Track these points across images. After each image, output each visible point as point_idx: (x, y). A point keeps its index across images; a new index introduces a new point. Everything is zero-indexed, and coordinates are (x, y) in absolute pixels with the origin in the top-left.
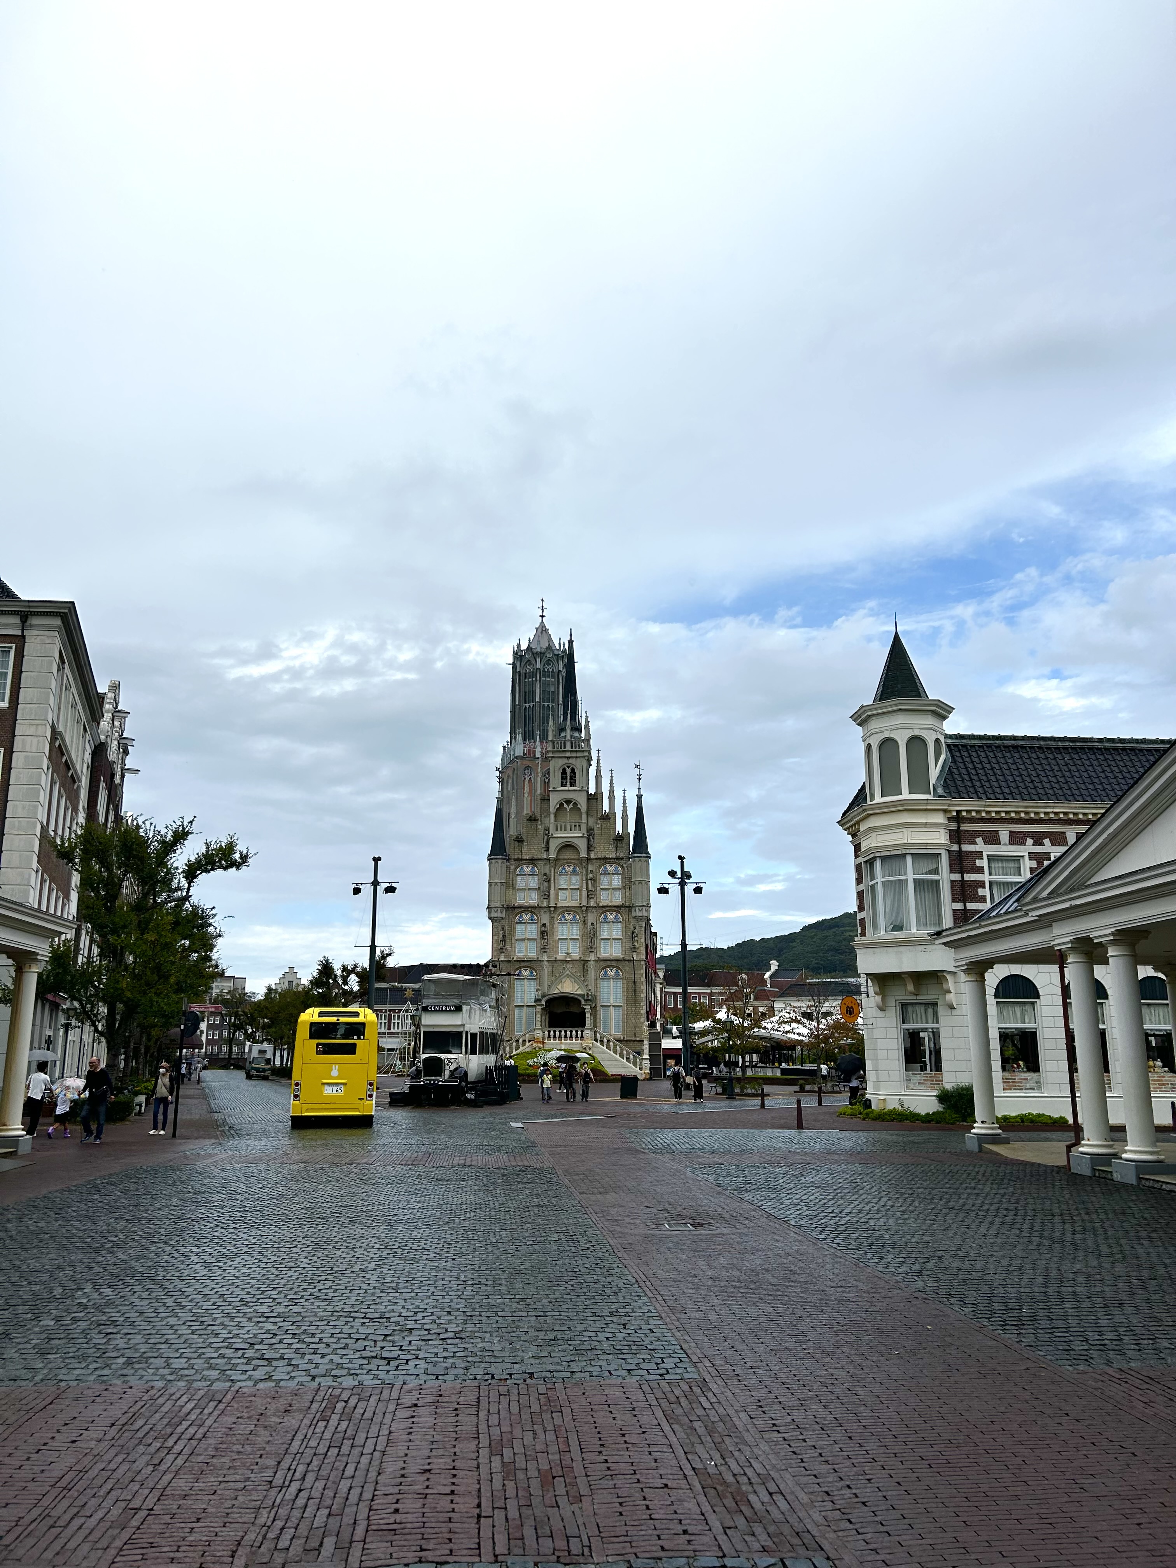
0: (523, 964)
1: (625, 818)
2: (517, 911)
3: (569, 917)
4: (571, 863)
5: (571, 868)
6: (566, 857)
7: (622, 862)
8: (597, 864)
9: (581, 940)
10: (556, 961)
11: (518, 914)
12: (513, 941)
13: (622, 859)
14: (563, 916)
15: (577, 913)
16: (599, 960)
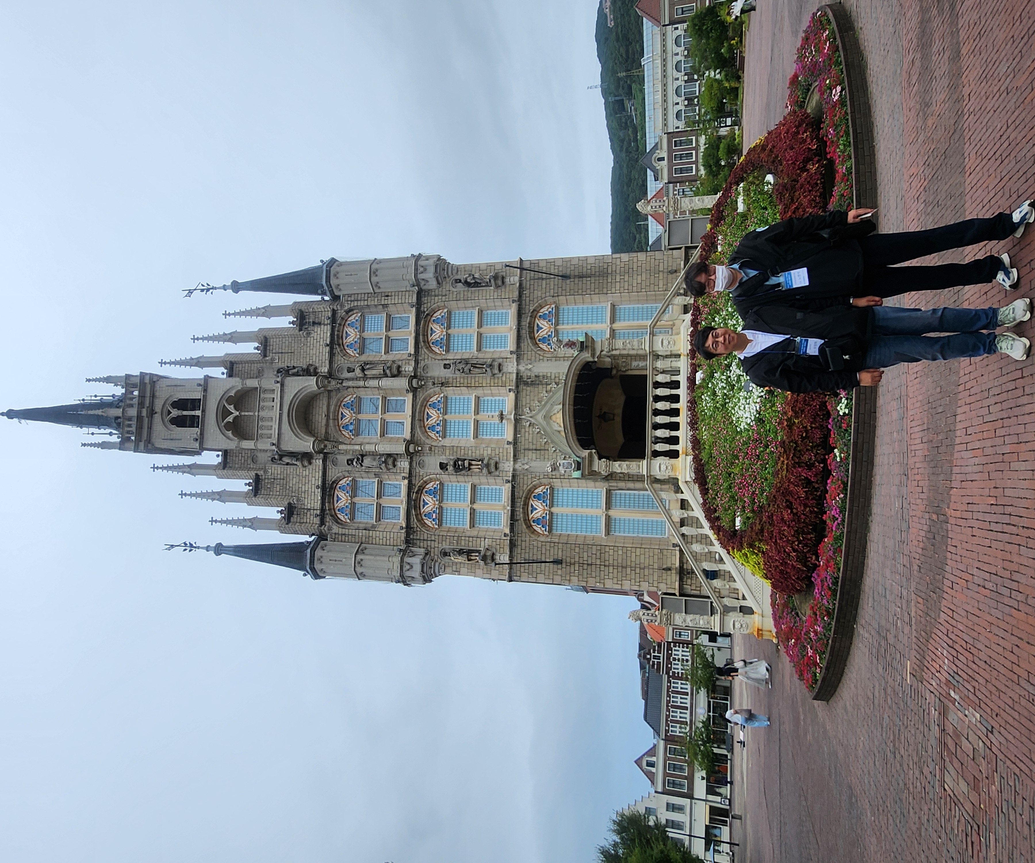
0: (520, 515)
1: (267, 312)
2: (414, 522)
3: (434, 416)
4: (337, 412)
5: (346, 412)
6: (324, 422)
7: (341, 313)
8: (340, 360)
9: (479, 392)
10: (515, 442)
11: (420, 521)
12: (474, 533)
13: (334, 312)
14: (432, 428)
15: (426, 400)
16: (518, 353)
